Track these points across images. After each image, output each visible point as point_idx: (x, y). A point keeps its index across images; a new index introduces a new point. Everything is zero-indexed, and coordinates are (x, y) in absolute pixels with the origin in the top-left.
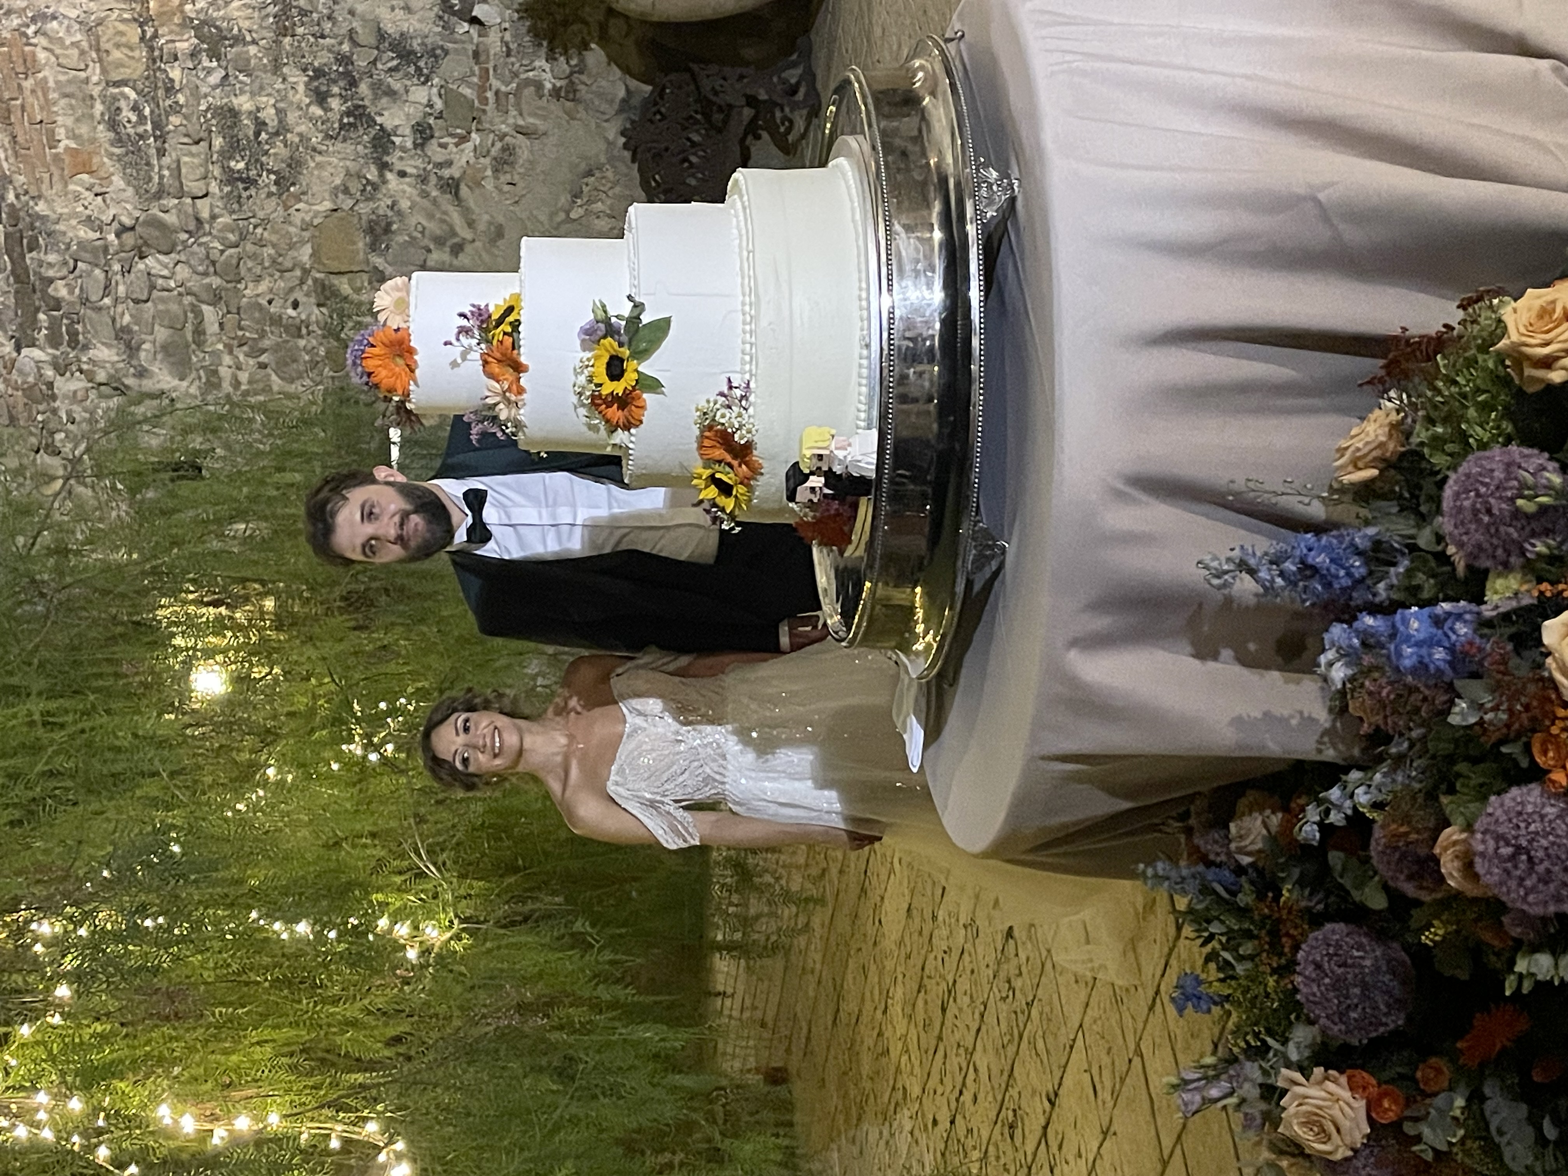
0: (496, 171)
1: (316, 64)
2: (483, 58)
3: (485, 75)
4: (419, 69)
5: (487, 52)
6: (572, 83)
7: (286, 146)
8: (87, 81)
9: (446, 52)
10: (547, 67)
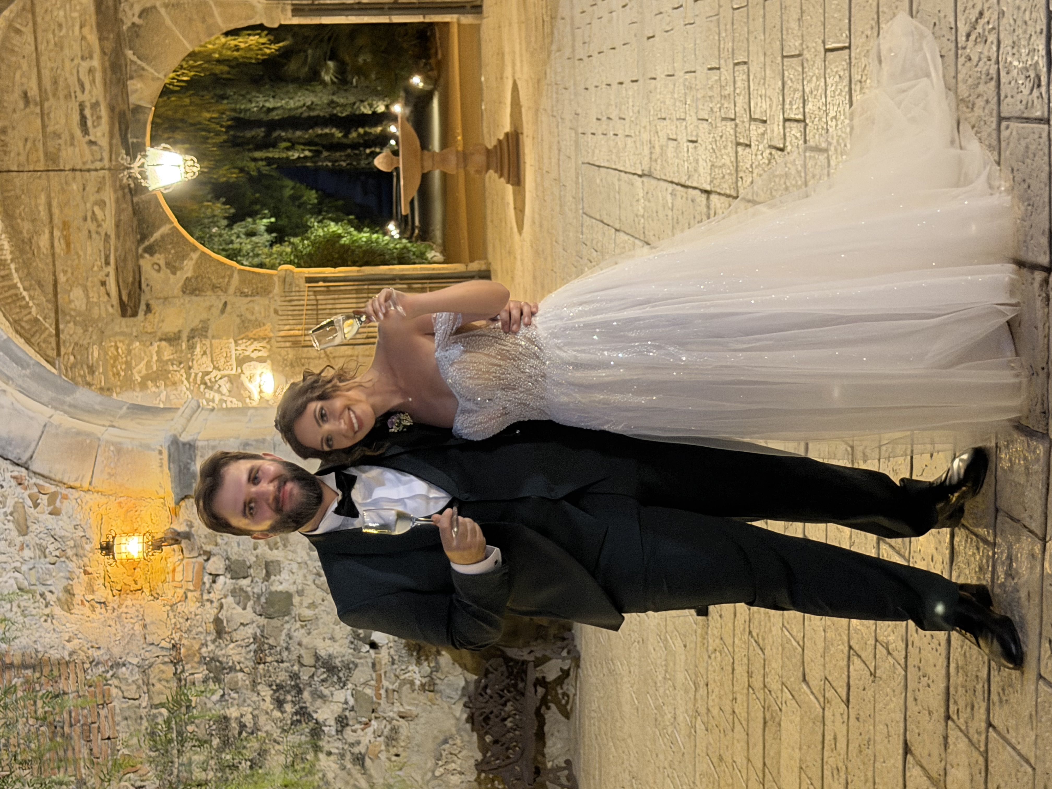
0: (387, 745)
1: (278, 681)
2: (378, 667)
3: (379, 680)
4: (339, 678)
5: (380, 662)
6: (432, 679)
7: (258, 740)
8: (139, 707)
9: (356, 666)
10: (416, 669)
